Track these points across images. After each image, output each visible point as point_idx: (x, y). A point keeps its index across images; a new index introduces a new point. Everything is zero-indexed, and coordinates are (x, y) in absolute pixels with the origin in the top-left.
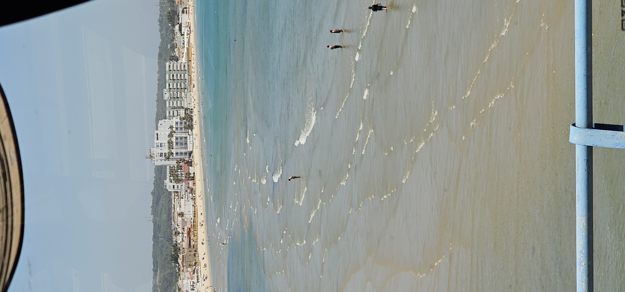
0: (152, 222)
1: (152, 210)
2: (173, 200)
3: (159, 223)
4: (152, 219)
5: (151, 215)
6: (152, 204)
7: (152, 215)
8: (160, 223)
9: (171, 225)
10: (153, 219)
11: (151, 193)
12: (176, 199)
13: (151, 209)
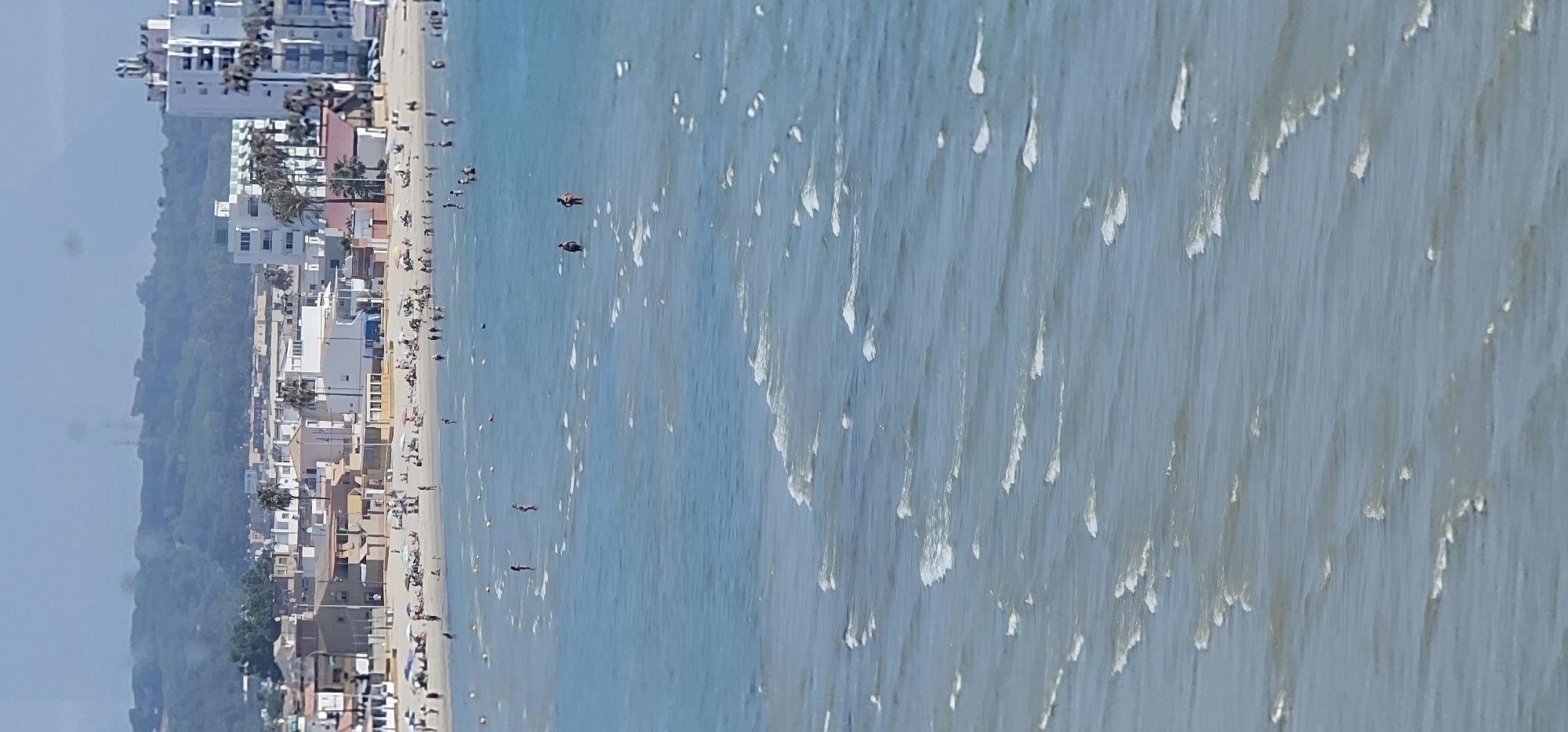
0: (136, 448)
1: (139, 384)
2: (260, 331)
3: (175, 462)
4: (135, 435)
5: (134, 413)
6: (144, 354)
7: (141, 416)
8: (181, 458)
9: (245, 466)
10: (143, 436)
11: (139, 294)
12: (274, 326)
13: (138, 379)
